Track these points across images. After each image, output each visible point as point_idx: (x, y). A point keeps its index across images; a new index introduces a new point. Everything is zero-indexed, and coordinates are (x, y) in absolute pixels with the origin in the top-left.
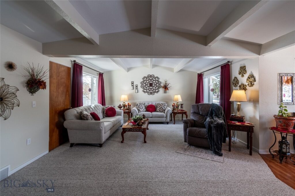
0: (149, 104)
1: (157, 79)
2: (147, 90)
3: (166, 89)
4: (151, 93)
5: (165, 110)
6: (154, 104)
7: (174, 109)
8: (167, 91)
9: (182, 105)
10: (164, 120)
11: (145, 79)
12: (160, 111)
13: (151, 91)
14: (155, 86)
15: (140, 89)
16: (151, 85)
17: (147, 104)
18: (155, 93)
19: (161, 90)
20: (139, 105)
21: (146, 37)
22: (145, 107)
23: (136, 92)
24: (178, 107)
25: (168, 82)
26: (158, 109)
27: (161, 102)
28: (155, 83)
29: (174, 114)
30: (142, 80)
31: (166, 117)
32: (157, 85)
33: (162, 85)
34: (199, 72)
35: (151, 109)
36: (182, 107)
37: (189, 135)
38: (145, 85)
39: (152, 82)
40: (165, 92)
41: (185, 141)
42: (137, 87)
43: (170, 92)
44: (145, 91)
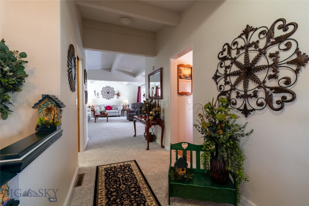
0: (107, 105)
1: (112, 89)
2: (106, 96)
3: (118, 95)
4: (108, 98)
5: (118, 109)
6: (110, 105)
7: (123, 108)
8: (119, 97)
9: (128, 105)
10: (117, 114)
11: (104, 89)
12: (115, 110)
13: (108, 97)
14: (111, 94)
15: (101, 96)
16: (108, 93)
17: (106, 106)
18: (111, 99)
19: (115, 96)
20: (100, 106)
21: (108, 72)
22: (104, 107)
23: (98, 97)
24: (126, 107)
25: (119, 91)
26: (113, 108)
27: (115, 104)
28: (111, 92)
29: (123, 110)
30: (102, 90)
31: (119, 112)
32: (113, 93)
33: (116, 93)
34: (139, 86)
35: (108, 108)
36: (128, 107)
37: (129, 116)
38: (104, 93)
39: (109, 91)
40: (118, 98)
41: (127, 119)
42: (98, 94)
43: (121, 98)
44: (104, 97)
